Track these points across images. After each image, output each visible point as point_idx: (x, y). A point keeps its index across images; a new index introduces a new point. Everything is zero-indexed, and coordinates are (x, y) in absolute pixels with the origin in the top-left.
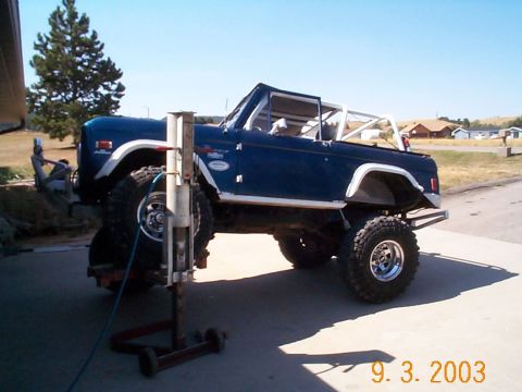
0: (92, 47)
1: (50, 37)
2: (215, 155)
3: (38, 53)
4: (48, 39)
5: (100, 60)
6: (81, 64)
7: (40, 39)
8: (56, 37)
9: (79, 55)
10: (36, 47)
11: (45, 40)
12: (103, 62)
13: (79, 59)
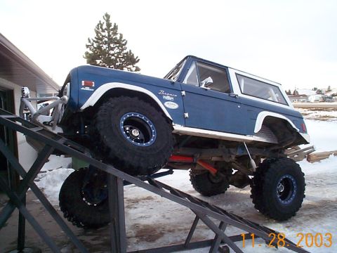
0: (120, 43)
1: (95, 40)
2: (168, 98)
3: (88, 50)
4: (94, 41)
5: (125, 51)
6: (113, 55)
7: (90, 42)
8: (99, 39)
9: (112, 49)
10: (87, 46)
11: (92, 41)
12: (127, 53)
13: (112, 52)
